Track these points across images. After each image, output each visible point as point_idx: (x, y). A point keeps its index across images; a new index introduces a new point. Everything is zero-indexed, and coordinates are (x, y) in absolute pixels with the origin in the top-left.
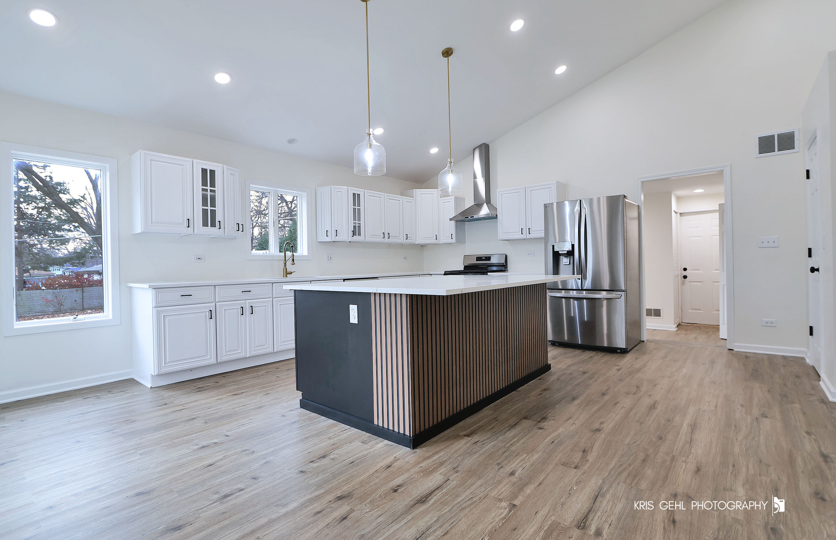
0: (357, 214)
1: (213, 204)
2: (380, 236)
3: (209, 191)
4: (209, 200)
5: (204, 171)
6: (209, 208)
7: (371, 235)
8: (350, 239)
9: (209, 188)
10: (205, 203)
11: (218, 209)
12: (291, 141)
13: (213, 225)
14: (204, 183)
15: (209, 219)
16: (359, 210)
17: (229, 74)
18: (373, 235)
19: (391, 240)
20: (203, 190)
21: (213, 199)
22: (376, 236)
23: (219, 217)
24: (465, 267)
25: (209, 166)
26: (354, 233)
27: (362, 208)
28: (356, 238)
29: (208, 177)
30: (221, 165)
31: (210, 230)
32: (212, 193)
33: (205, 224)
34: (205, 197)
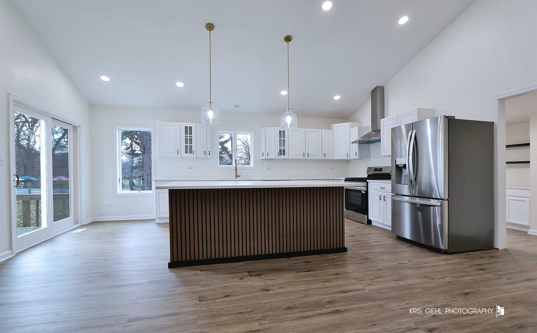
0: (282, 143)
1: (191, 142)
2: (301, 155)
3: (188, 136)
4: (188, 141)
5: (186, 127)
6: (189, 145)
7: (293, 155)
8: (277, 157)
9: (188, 135)
10: (186, 142)
11: (193, 144)
12: (236, 106)
13: (191, 152)
14: (186, 133)
15: (189, 150)
16: (284, 141)
17: (183, 83)
18: (294, 155)
19: (310, 157)
20: (185, 136)
21: (191, 140)
22: (298, 155)
23: (193, 149)
24: (369, 176)
25: (188, 125)
26: (280, 154)
27: (286, 139)
28: (282, 157)
29: (188, 130)
30: (195, 124)
31: (189, 155)
32: (190, 137)
33: (186, 152)
34: (186, 140)
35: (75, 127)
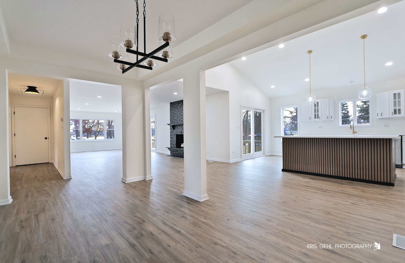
0: (397, 103)
1: (318, 112)
3: (316, 108)
4: (316, 111)
5: (315, 103)
10: (315, 112)
11: (320, 113)
12: (351, 82)
13: (318, 118)
14: (315, 106)
15: (317, 116)
21: (318, 110)
23: (319, 115)
25: (316, 101)
30: (320, 100)
31: (317, 119)
32: (318, 109)
33: (315, 118)
34: (315, 110)
35: (263, 111)
